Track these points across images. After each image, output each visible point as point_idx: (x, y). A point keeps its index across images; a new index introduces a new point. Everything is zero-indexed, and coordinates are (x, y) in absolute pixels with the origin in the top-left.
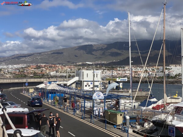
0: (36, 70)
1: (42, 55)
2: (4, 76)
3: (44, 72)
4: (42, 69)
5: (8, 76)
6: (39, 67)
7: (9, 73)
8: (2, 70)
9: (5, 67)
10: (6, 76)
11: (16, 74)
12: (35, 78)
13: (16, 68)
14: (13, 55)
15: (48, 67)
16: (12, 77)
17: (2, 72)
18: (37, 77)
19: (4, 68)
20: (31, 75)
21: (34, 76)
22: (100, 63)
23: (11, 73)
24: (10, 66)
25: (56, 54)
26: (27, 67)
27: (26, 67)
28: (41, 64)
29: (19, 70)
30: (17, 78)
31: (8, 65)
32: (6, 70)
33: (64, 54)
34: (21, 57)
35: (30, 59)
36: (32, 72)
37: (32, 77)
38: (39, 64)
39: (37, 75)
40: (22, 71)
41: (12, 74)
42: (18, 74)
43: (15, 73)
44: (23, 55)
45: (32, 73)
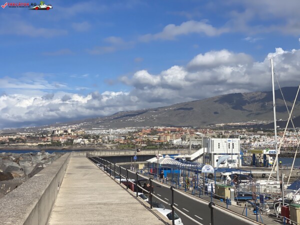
0: (150, 136)
1: (160, 113)
2: (102, 147)
3: (162, 140)
4: (159, 134)
5: (108, 146)
6: (155, 131)
7: (110, 141)
8: (100, 137)
9: (104, 132)
10: (106, 146)
11: (121, 144)
12: (149, 149)
13: (120, 134)
14: (116, 114)
15: (170, 131)
16: (114, 148)
17: (100, 140)
18: (152, 147)
19: (102, 134)
20: (143, 145)
21: (148, 146)
22: (255, 123)
23: (113, 142)
24: (112, 131)
25: (182, 111)
26: (137, 132)
27: (135, 132)
28: (159, 127)
29: (125, 137)
30: (123, 149)
31: (108, 129)
32: (106, 137)
33: (194, 109)
34: (127, 116)
35: (141, 120)
36: (144, 139)
37: (144, 149)
38: (155, 127)
39: (153, 145)
40: (129, 139)
41: (115, 143)
42: (123, 144)
43: (118, 142)
44: (130, 114)
45: (144, 141)
